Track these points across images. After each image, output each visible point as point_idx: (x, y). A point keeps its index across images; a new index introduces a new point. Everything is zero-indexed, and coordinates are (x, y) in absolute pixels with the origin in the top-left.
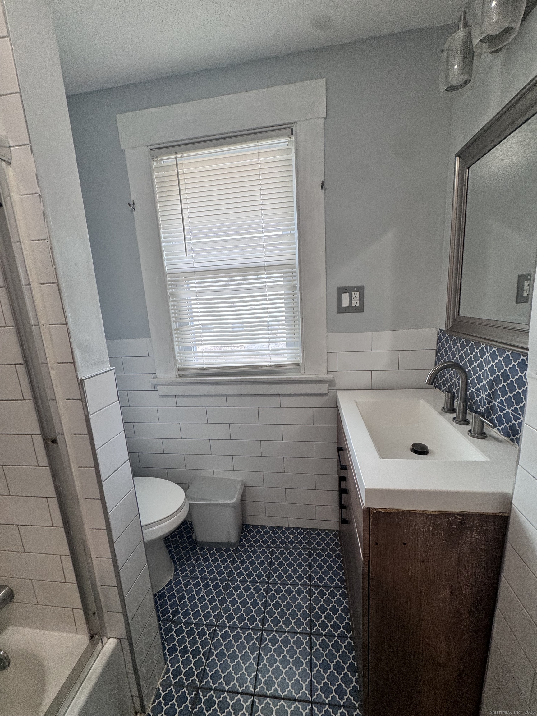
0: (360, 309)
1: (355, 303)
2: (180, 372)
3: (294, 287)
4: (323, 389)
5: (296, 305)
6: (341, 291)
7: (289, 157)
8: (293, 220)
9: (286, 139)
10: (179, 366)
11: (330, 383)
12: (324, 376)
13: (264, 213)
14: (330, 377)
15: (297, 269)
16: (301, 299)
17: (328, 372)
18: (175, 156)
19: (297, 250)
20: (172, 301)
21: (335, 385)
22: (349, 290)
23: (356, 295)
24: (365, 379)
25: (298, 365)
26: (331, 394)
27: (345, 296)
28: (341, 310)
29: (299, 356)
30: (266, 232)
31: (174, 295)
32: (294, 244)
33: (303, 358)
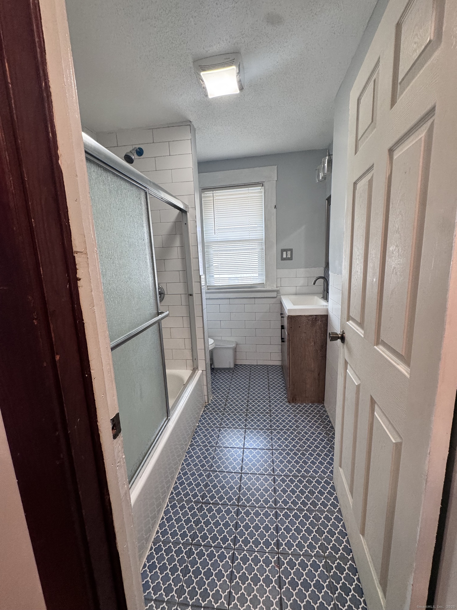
0: (291, 259)
1: (289, 256)
2: (208, 288)
3: (263, 249)
4: (274, 294)
5: (263, 256)
6: (283, 251)
7: (261, 195)
8: (262, 220)
9: (260, 188)
10: (208, 285)
11: (277, 291)
12: (275, 288)
13: (251, 217)
14: (278, 289)
15: (264, 241)
16: (266, 254)
17: (277, 287)
18: (212, 192)
19: (264, 233)
20: (207, 254)
21: (280, 293)
22: (286, 250)
23: (289, 253)
24: (293, 290)
25: (263, 284)
26: (278, 297)
27: (285, 253)
28: (283, 259)
29: (264, 280)
30: (250, 225)
31: (207, 252)
32: (263, 230)
33: (266, 281)
